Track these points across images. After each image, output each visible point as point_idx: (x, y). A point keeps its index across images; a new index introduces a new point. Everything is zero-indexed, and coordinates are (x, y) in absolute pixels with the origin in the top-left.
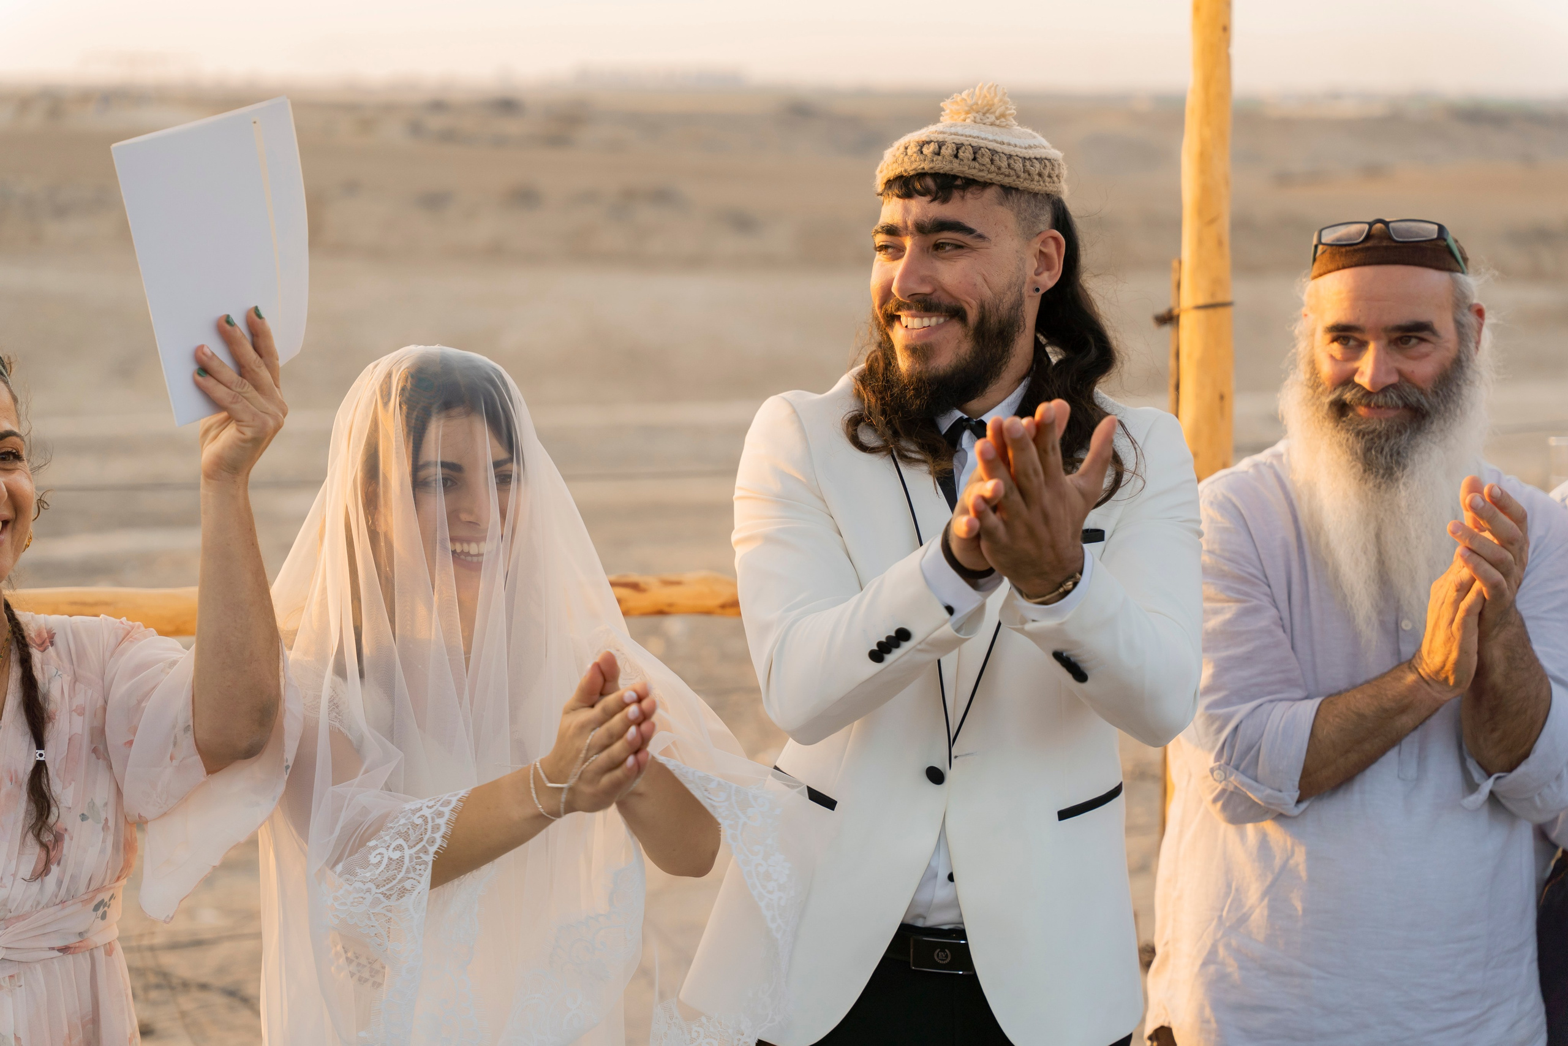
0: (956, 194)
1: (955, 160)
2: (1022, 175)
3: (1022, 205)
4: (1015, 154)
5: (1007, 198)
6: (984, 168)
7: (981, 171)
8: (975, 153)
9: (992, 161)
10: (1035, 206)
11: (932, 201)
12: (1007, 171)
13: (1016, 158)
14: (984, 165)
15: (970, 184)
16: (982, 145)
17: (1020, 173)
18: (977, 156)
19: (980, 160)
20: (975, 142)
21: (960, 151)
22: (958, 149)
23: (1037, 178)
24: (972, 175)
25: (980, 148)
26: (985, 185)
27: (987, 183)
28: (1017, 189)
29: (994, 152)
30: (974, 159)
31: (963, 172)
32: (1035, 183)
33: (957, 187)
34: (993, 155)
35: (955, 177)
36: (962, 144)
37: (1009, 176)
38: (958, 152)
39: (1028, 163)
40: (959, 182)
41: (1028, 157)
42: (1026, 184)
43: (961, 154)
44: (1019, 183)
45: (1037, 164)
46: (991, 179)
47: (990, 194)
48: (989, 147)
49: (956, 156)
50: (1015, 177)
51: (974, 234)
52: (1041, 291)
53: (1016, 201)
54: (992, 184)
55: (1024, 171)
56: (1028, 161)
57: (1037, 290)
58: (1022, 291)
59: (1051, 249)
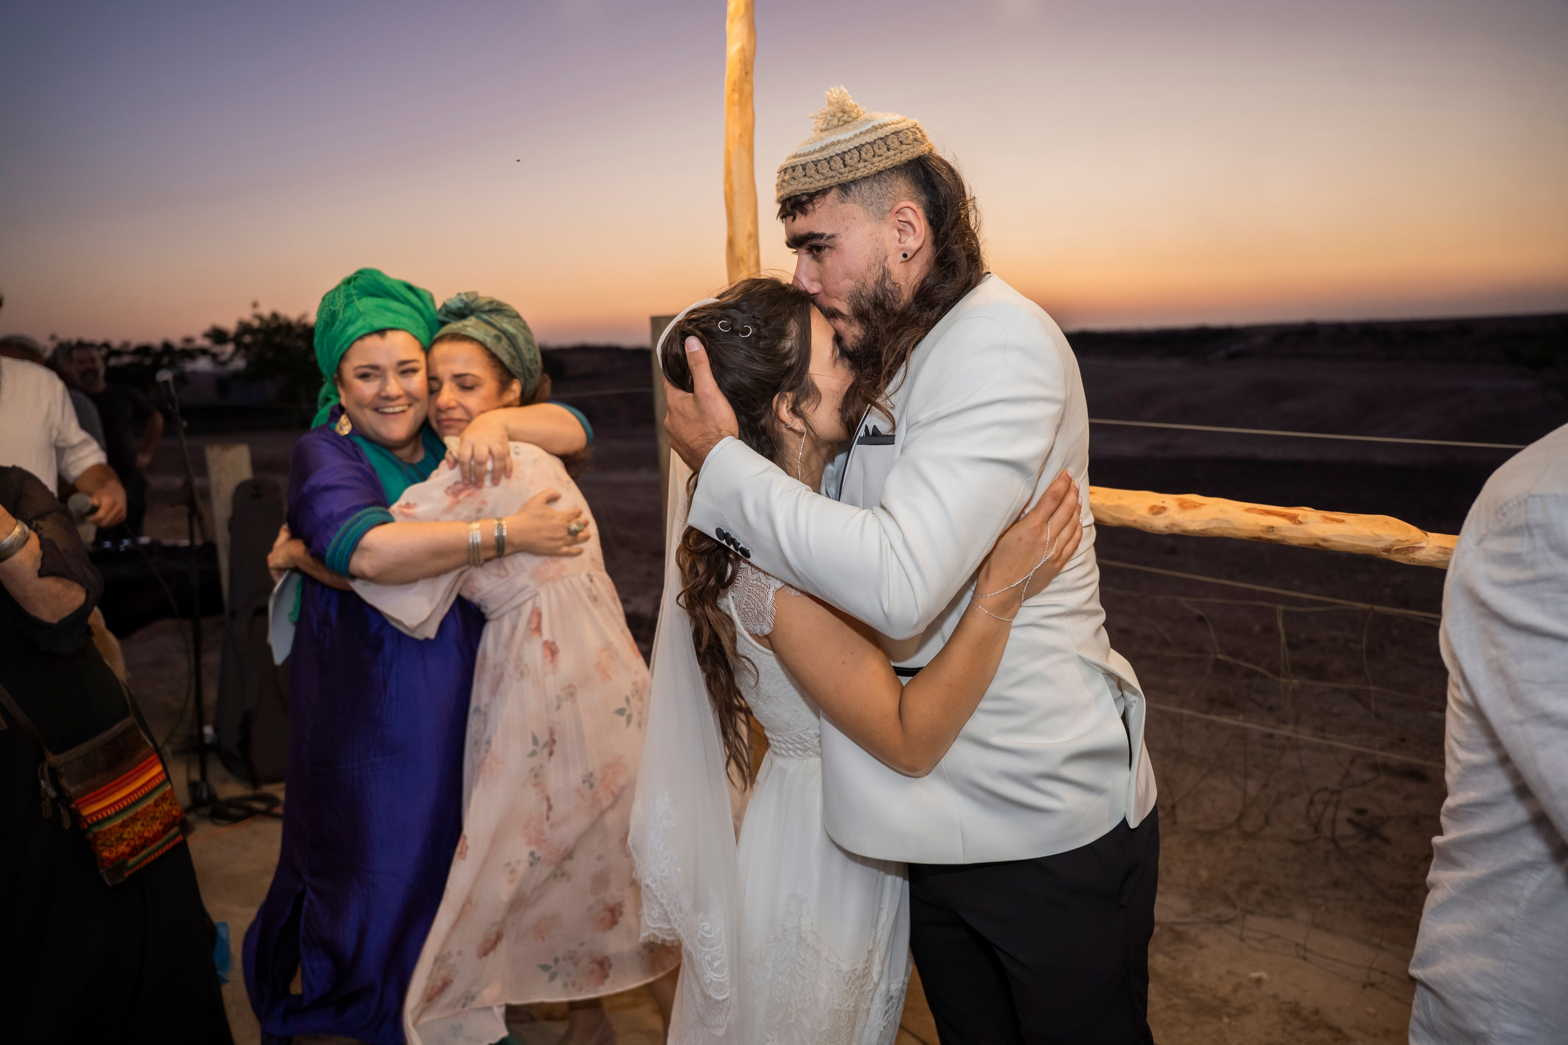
4: (834, 154)
5: (846, 193)
12: (831, 174)
15: (813, 196)
17: (840, 171)
26: (823, 192)
27: (826, 189)
29: (815, 163)
32: (863, 169)
33: (805, 203)
39: (847, 157)
41: (847, 150)
42: (851, 176)
44: (844, 178)
47: (833, 195)
50: (838, 175)
51: (824, 238)
52: (909, 256)
53: (857, 193)
54: (831, 188)
55: (845, 166)
56: (846, 156)
57: (905, 256)
58: (886, 266)
59: (910, 216)
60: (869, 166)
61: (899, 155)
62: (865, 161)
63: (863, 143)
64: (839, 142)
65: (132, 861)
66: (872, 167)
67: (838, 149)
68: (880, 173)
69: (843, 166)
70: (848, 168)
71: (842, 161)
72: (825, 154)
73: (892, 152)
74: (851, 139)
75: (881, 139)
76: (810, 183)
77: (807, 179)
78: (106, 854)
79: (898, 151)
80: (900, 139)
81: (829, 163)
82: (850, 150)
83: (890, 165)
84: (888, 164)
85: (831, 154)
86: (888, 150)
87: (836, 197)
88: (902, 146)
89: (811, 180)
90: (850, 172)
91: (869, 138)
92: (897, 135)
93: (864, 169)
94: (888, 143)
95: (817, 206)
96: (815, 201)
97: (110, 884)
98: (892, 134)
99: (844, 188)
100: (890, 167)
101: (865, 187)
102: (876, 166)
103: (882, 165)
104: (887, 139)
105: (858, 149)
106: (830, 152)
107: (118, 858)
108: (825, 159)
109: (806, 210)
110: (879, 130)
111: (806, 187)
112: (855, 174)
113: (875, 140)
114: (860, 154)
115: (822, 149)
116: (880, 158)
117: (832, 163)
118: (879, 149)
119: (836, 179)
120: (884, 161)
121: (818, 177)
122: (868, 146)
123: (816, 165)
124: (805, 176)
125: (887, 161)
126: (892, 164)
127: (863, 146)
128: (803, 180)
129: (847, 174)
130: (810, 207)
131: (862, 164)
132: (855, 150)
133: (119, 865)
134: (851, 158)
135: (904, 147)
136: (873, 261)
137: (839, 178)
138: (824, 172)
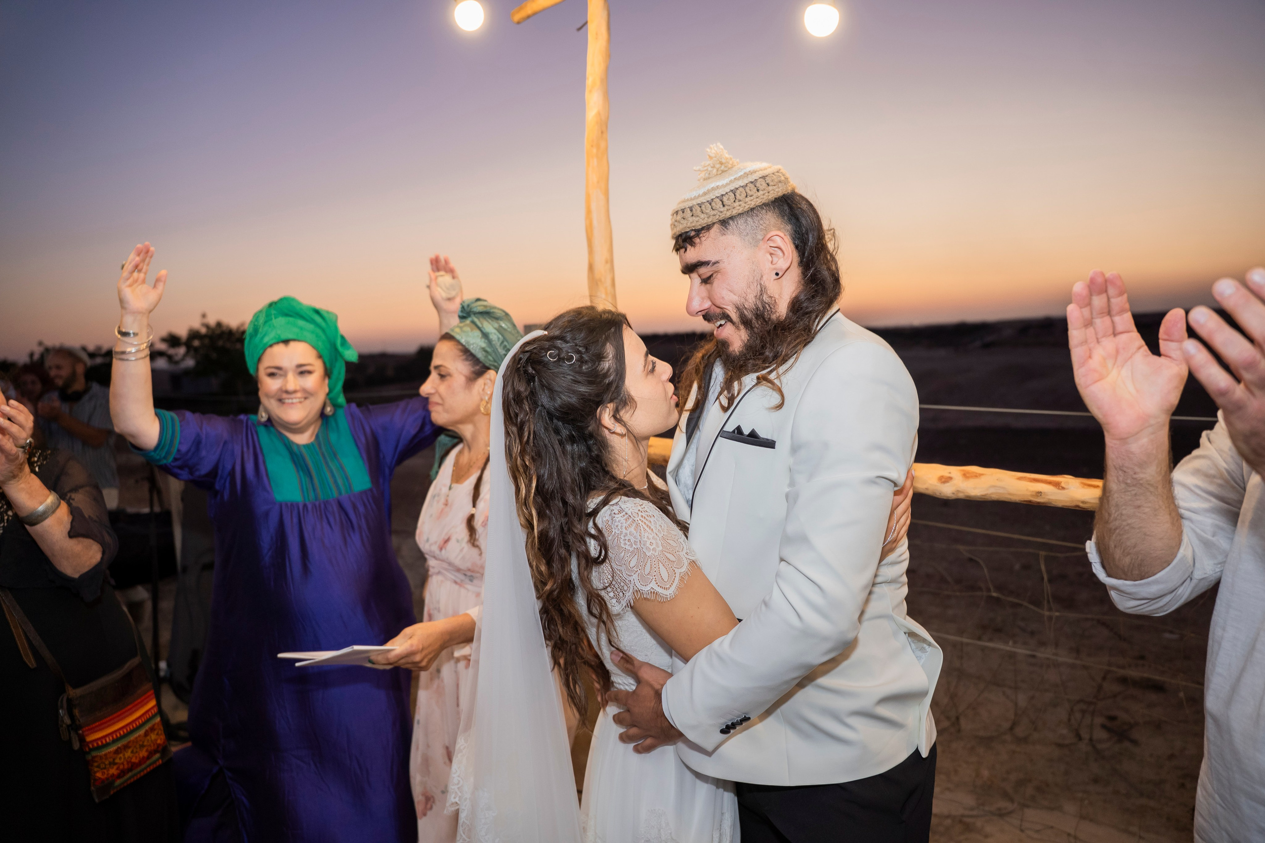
1: (684, 221)
3: (739, 226)
4: (715, 197)
5: (726, 227)
8: (691, 211)
9: (702, 211)
12: (712, 213)
13: (715, 200)
15: (699, 232)
16: (695, 203)
18: (694, 212)
20: (692, 203)
22: (683, 213)
25: (693, 206)
26: (708, 228)
27: (710, 225)
33: (693, 237)
36: (685, 209)
38: (684, 215)
39: (725, 199)
41: (725, 193)
42: (728, 214)
47: (715, 230)
48: (699, 202)
49: (684, 218)
50: (719, 213)
51: (710, 264)
52: (780, 274)
53: (735, 226)
54: (714, 224)
55: (724, 206)
56: (724, 197)
57: (777, 274)
58: (762, 283)
59: (780, 243)
60: (743, 205)
61: (767, 194)
62: (740, 201)
63: (737, 187)
64: (718, 187)
65: (118, 782)
66: (746, 205)
67: (718, 193)
68: (752, 209)
69: (722, 206)
70: (726, 207)
71: (721, 202)
72: (708, 197)
73: (761, 192)
74: (727, 184)
75: (752, 182)
76: (697, 221)
77: (694, 218)
78: (99, 775)
79: (765, 191)
80: (767, 182)
81: (710, 204)
82: (727, 193)
83: (760, 203)
84: (759, 202)
86: (758, 190)
87: (717, 231)
88: (769, 187)
89: (697, 219)
90: (728, 210)
91: (741, 183)
92: (765, 179)
93: (739, 208)
94: (757, 185)
95: (703, 239)
96: (701, 235)
97: (97, 800)
98: (760, 178)
99: (724, 223)
100: (760, 204)
101: (741, 221)
102: (748, 205)
103: (753, 203)
104: (757, 182)
105: (734, 192)
106: (711, 196)
107: (107, 779)
108: (708, 201)
109: (695, 243)
110: (749, 176)
111: (694, 225)
112: (732, 212)
113: (747, 184)
114: (735, 195)
115: (705, 194)
116: (752, 198)
117: (713, 204)
118: (750, 190)
119: (717, 217)
120: (755, 200)
121: (702, 216)
122: (741, 189)
123: (701, 207)
124: (693, 215)
125: (758, 199)
126: (761, 202)
127: (737, 189)
128: (691, 219)
129: (725, 212)
130: (697, 240)
131: (737, 203)
132: (731, 192)
133: (108, 783)
134: (728, 199)
135: (770, 188)
136: (751, 280)
137: (720, 216)
138: (707, 211)
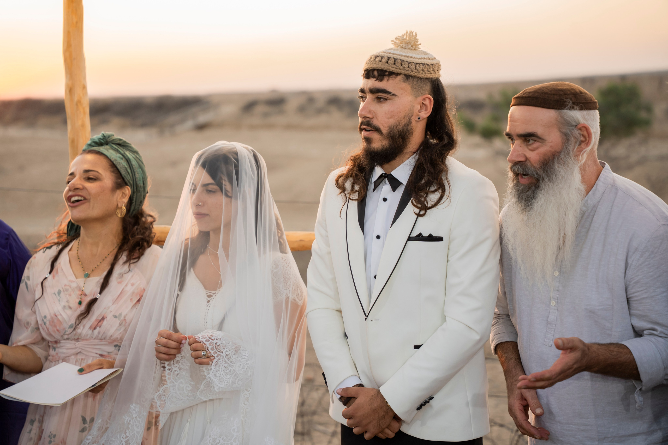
0: (386, 78)
1: (387, 64)
2: (414, 70)
3: (414, 83)
4: (412, 62)
5: (407, 80)
6: (398, 67)
7: (396, 68)
8: (395, 61)
9: (401, 65)
10: (421, 83)
11: (376, 80)
12: (407, 69)
13: (412, 63)
14: (398, 66)
15: (392, 74)
16: (398, 58)
18: (396, 62)
19: (397, 64)
20: (396, 57)
21: (389, 60)
22: (388, 59)
23: (422, 72)
24: (392, 70)
25: (397, 59)
28: (412, 76)
30: (394, 64)
31: (389, 69)
32: (421, 74)
33: (387, 75)
34: (402, 62)
35: (386, 71)
36: (390, 58)
37: (408, 71)
38: (388, 61)
39: (417, 66)
40: (387, 73)
41: (418, 63)
42: (416, 74)
43: (389, 62)
44: (413, 74)
45: (421, 66)
46: (400, 72)
47: (400, 78)
48: (401, 59)
49: (387, 62)
50: (411, 71)
51: (391, 94)
52: (421, 119)
53: (411, 81)
54: (401, 74)
55: (415, 69)
56: (417, 65)
57: (419, 118)
58: (411, 119)
59: (427, 102)
60: (424, 74)
64: (414, 57)
67: (414, 61)
68: (421, 79)
74: (419, 59)
81: (408, 64)
85: (411, 61)
99: (407, 76)
101: (415, 80)
106: (408, 59)
115: (405, 56)
136: (407, 114)
137: (410, 73)
